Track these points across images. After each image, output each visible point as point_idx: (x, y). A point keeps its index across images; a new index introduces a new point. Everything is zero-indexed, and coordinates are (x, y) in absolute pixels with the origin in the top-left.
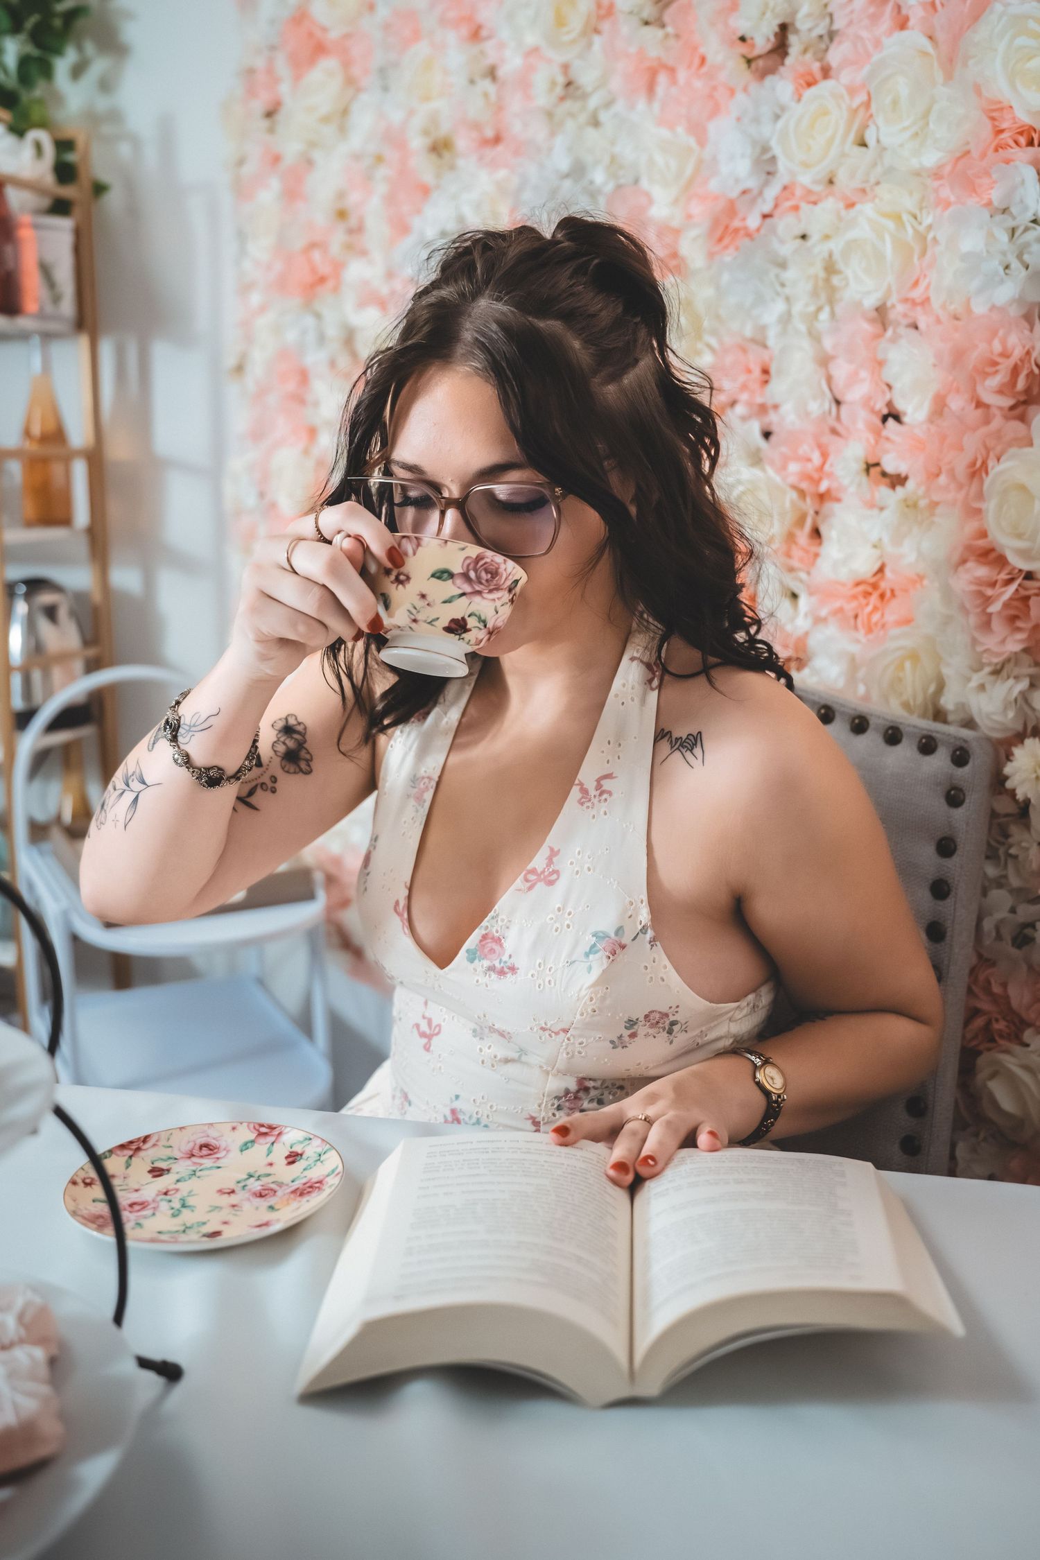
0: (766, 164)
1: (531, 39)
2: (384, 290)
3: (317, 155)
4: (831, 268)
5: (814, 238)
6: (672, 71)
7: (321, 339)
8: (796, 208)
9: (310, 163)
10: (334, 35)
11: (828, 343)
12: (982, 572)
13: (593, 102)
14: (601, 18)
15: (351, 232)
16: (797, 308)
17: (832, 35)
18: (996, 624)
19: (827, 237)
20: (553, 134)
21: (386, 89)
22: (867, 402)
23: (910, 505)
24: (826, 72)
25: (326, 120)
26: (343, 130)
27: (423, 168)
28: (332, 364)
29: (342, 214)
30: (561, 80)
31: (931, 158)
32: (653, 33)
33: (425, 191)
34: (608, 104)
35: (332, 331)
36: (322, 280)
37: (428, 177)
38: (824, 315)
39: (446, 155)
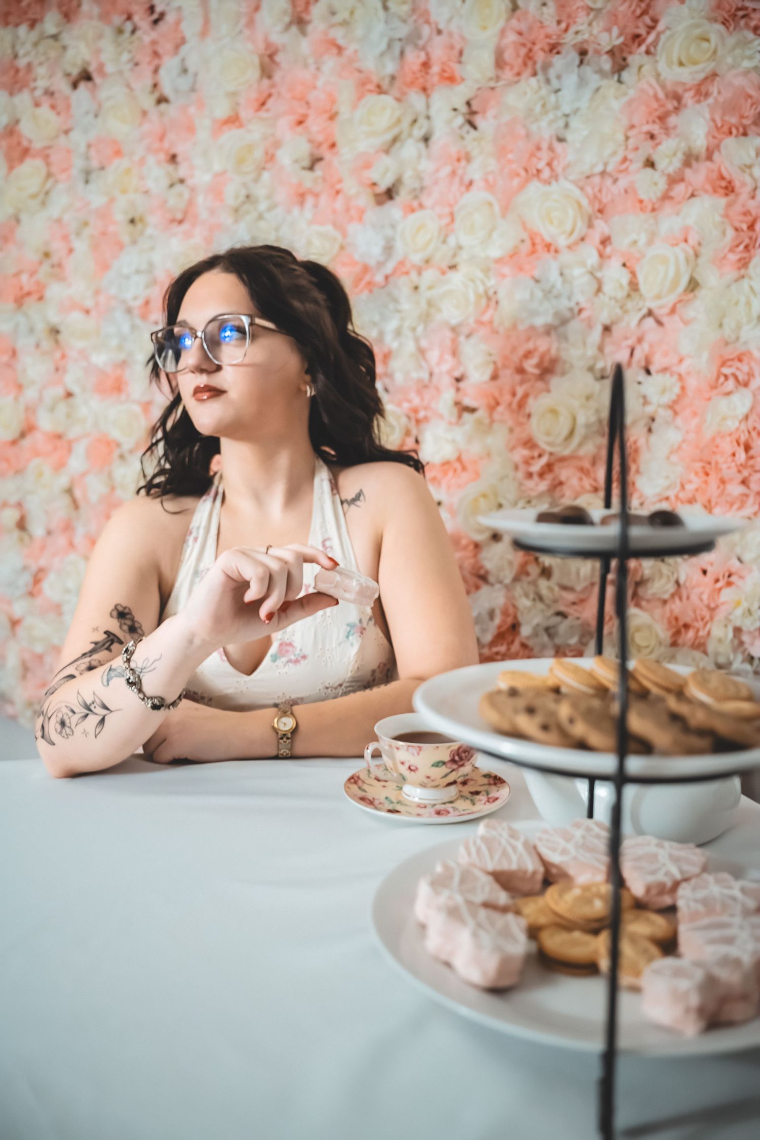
0: (388, 249)
1: (217, 167)
2: (89, 303)
3: (24, 217)
4: (430, 303)
5: (423, 288)
6: (317, 195)
7: (31, 330)
8: (407, 273)
9: (18, 220)
10: (37, 145)
11: (424, 343)
12: (526, 452)
13: (263, 206)
14: (267, 162)
15: (53, 266)
16: (407, 324)
17: (422, 189)
18: (536, 478)
19: (430, 288)
20: (236, 221)
21: (87, 182)
22: (449, 372)
23: (479, 422)
24: (421, 206)
25: (34, 196)
26: (43, 203)
27: (124, 233)
28: (38, 346)
29: (47, 255)
30: (243, 192)
31: (495, 252)
32: (308, 175)
33: (121, 246)
34: (271, 208)
35: (40, 326)
36: (29, 294)
37: (125, 238)
38: (420, 329)
39: (139, 226)
